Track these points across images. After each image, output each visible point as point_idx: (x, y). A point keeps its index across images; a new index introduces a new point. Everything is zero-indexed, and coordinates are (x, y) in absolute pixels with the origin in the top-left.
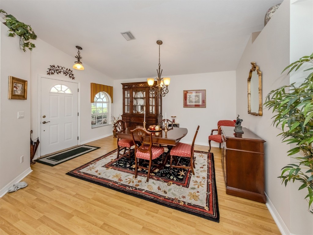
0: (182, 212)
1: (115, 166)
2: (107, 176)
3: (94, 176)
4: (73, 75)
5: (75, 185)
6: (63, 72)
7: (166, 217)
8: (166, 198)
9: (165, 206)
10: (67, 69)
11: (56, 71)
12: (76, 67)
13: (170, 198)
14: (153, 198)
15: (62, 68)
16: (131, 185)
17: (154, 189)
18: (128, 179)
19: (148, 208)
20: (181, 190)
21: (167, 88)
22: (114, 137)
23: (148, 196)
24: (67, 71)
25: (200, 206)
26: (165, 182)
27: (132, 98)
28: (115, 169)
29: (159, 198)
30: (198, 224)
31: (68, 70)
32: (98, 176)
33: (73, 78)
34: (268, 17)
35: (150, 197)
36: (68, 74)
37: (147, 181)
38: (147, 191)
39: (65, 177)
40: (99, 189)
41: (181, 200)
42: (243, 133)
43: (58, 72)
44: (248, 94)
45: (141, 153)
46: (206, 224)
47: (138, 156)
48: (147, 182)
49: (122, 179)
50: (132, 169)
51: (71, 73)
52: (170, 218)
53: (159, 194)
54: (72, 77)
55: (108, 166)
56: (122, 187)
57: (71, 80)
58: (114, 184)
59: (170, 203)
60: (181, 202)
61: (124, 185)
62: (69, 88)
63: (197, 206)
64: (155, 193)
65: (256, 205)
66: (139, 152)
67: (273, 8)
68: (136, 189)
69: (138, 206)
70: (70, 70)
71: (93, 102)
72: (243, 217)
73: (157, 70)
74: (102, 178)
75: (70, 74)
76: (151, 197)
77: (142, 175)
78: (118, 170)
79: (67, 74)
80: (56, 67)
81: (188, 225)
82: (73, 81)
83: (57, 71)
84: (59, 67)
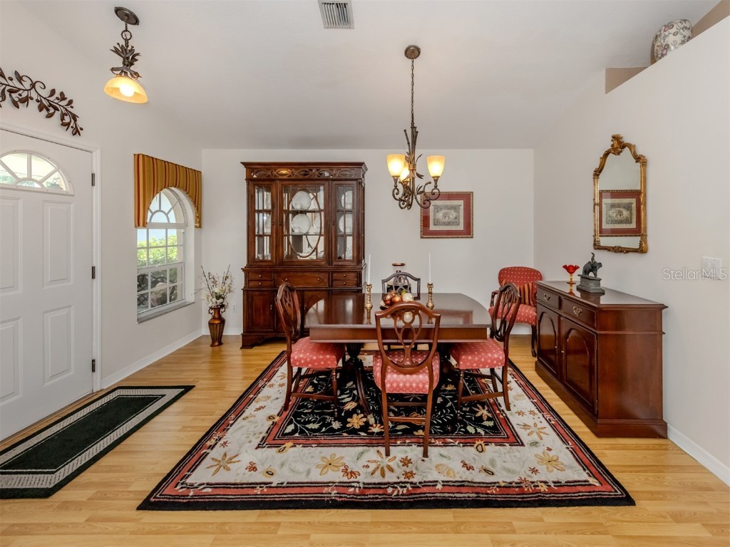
0: (560, 508)
1: (297, 435)
2: (301, 473)
3: (257, 484)
4: (74, 117)
5: (213, 537)
6: (38, 101)
7: (540, 532)
8: (503, 484)
9: (517, 507)
10: (53, 92)
11: (7, 94)
12: (117, 90)
13: (511, 483)
14: (474, 495)
15: (33, 85)
16: (390, 478)
17: (456, 471)
18: (369, 464)
19: (484, 527)
20: (515, 456)
21: (436, 184)
22: (213, 342)
23: (461, 495)
24: (51, 99)
25: (579, 481)
26: (465, 445)
27: (282, 210)
28: (305, 446)
29: (489, 492)
30: (608, 524)
31: (57, 95)
32: (271, 483)
33: (76, 131)
34: (662, 41)
35: (466, 495)
36: (58, 114)
37: (425, 454)
38: (445, 484)
39: (143, 521)
40: (309, 522)
41: (535, 480)
42: (603, 294)
43: (17, 100)
44: (595, 205)
45: (402, 376)
46: (618, 517)
47: (392, 386)
48: (425, 459)
49: (353, 467)
50: (353, 432)
51: (70, 109)
52: (550, 534)
53: (478, 481)
54: (71, 123)
55: (274, 438)
56: (372, 491)
57: (66, 136)
58: (342, 490)
59: (522, 496)
60: (539, 484)
61: (374, 484)
62: (59, 168)
63: (575, 484)
64: (468, 482)
65: (656, 447)
66: (395, 376)
67: (675, 26)
68: (414, 486)
69: (457, 532)
70: (63, 97)
71: (145, 225)
72: (658, 478)
73: (405, 131)
74: (291, 485)
75: (64, 111)
76: (471, 495)
77: (399, 442)
78: (319, 445)
79: (52, 110)
80: (11, 79)
81: (592, 534)
82: (75, 141)
83: (14, 95)
84: (20, 79)
